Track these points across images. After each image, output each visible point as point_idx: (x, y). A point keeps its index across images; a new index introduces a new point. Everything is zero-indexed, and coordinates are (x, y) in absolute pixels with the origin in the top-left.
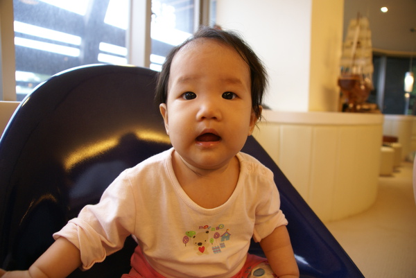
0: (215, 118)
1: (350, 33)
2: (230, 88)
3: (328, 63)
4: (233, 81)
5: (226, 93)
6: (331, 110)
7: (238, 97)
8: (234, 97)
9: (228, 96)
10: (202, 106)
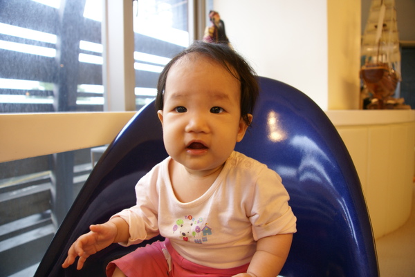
0: (203, 132)
1: (373, 15)
2: (218, 103)
3: (347, 52)
4: (221, 96)
5: (215, 107)
6: (351, 108)
7: (225, 111)
8: (221, 111)
9: (215, 110)
10: (192, 120)
